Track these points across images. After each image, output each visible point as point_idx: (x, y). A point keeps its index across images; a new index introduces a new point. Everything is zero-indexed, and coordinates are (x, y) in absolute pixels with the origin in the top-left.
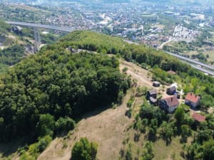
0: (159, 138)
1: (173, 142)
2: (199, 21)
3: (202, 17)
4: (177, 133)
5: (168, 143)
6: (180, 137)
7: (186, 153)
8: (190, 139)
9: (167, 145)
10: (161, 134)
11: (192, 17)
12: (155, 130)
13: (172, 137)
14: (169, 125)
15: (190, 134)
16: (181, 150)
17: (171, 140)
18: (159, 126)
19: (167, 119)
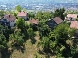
0: (12, 50)
1: (26, 47)
3: (6, 6)
4: (26, 38)
5: (23, 50)
6: (30, 40)
7: (41, 49)
8: (37, 38)
9: (23, 52)
10: (12, 46)
12: (5, 45)
13: (24, 44)
16: (37, 49)
17: (24, 46)
18: (8, 40)
19: (12, 32)
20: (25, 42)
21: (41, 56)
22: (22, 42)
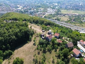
0: (47, 52)
1: (52, 52)
2: (56, 6)
5: (50, 53)
6: (55, 50)
7: (57, 55)
8: (58, 50)
9: (50, 54)
10: (47, 50)
11: (53, 4)
12: (45, 49)
14: (50, 46)
15: (58, 48)
16: (55, 55)
17: (51, 51)
18: (46, 47)
19: (49, 44)
20: (52, 50)
21: (56, 57)
22: (51, 50)
